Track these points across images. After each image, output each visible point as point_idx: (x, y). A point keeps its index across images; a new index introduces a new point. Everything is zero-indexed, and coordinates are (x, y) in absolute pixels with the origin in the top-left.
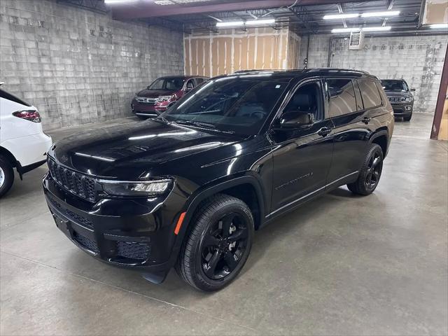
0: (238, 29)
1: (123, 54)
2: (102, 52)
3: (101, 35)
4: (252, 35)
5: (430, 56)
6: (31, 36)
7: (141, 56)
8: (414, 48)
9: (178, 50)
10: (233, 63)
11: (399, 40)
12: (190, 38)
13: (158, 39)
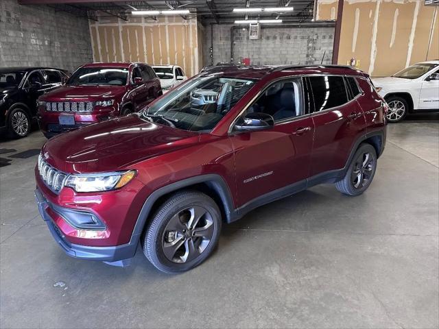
0: (147, 17)
1: (33, 41)
2: (11, 40)
3: (9, 21)
4: (162, 24)
5: (310, 45)
7: (51, 43)
8: (298, 38)
9: (86, 37)
10: (145, 50)
11: (286, 31)
12: (97, 25)
13: (66, 26)
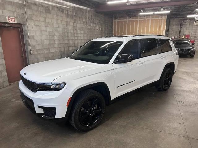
1: (97, 28)
2: (91, 28)
3: (91, 19)
4: (147, 19)
6: (72, 20)
7: (102, 29)
10: (138, 31)
13: (106, 21)
